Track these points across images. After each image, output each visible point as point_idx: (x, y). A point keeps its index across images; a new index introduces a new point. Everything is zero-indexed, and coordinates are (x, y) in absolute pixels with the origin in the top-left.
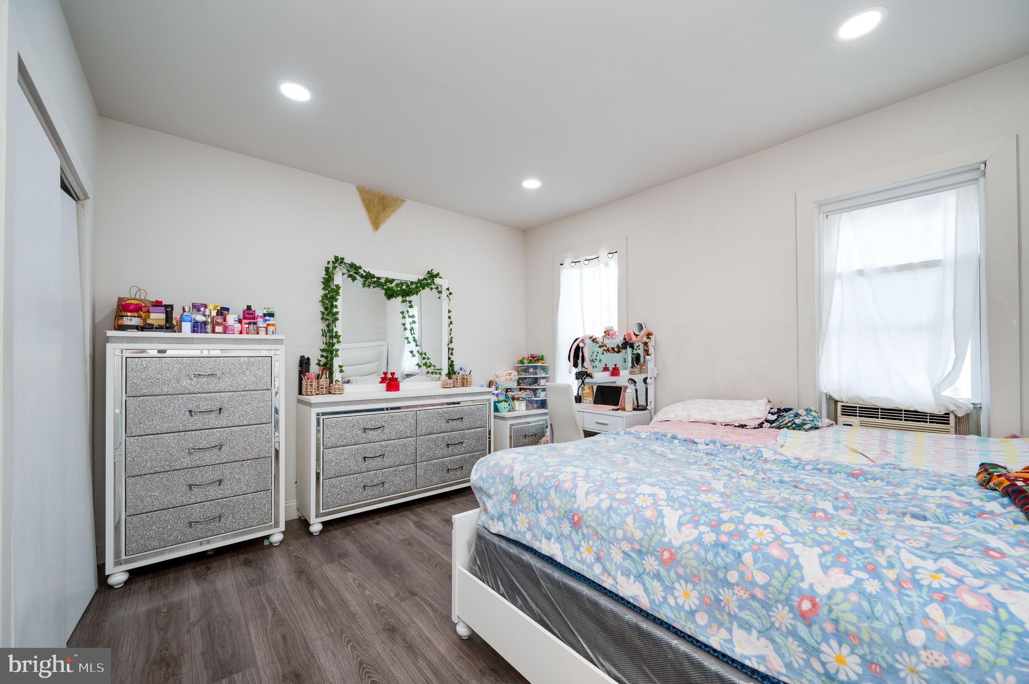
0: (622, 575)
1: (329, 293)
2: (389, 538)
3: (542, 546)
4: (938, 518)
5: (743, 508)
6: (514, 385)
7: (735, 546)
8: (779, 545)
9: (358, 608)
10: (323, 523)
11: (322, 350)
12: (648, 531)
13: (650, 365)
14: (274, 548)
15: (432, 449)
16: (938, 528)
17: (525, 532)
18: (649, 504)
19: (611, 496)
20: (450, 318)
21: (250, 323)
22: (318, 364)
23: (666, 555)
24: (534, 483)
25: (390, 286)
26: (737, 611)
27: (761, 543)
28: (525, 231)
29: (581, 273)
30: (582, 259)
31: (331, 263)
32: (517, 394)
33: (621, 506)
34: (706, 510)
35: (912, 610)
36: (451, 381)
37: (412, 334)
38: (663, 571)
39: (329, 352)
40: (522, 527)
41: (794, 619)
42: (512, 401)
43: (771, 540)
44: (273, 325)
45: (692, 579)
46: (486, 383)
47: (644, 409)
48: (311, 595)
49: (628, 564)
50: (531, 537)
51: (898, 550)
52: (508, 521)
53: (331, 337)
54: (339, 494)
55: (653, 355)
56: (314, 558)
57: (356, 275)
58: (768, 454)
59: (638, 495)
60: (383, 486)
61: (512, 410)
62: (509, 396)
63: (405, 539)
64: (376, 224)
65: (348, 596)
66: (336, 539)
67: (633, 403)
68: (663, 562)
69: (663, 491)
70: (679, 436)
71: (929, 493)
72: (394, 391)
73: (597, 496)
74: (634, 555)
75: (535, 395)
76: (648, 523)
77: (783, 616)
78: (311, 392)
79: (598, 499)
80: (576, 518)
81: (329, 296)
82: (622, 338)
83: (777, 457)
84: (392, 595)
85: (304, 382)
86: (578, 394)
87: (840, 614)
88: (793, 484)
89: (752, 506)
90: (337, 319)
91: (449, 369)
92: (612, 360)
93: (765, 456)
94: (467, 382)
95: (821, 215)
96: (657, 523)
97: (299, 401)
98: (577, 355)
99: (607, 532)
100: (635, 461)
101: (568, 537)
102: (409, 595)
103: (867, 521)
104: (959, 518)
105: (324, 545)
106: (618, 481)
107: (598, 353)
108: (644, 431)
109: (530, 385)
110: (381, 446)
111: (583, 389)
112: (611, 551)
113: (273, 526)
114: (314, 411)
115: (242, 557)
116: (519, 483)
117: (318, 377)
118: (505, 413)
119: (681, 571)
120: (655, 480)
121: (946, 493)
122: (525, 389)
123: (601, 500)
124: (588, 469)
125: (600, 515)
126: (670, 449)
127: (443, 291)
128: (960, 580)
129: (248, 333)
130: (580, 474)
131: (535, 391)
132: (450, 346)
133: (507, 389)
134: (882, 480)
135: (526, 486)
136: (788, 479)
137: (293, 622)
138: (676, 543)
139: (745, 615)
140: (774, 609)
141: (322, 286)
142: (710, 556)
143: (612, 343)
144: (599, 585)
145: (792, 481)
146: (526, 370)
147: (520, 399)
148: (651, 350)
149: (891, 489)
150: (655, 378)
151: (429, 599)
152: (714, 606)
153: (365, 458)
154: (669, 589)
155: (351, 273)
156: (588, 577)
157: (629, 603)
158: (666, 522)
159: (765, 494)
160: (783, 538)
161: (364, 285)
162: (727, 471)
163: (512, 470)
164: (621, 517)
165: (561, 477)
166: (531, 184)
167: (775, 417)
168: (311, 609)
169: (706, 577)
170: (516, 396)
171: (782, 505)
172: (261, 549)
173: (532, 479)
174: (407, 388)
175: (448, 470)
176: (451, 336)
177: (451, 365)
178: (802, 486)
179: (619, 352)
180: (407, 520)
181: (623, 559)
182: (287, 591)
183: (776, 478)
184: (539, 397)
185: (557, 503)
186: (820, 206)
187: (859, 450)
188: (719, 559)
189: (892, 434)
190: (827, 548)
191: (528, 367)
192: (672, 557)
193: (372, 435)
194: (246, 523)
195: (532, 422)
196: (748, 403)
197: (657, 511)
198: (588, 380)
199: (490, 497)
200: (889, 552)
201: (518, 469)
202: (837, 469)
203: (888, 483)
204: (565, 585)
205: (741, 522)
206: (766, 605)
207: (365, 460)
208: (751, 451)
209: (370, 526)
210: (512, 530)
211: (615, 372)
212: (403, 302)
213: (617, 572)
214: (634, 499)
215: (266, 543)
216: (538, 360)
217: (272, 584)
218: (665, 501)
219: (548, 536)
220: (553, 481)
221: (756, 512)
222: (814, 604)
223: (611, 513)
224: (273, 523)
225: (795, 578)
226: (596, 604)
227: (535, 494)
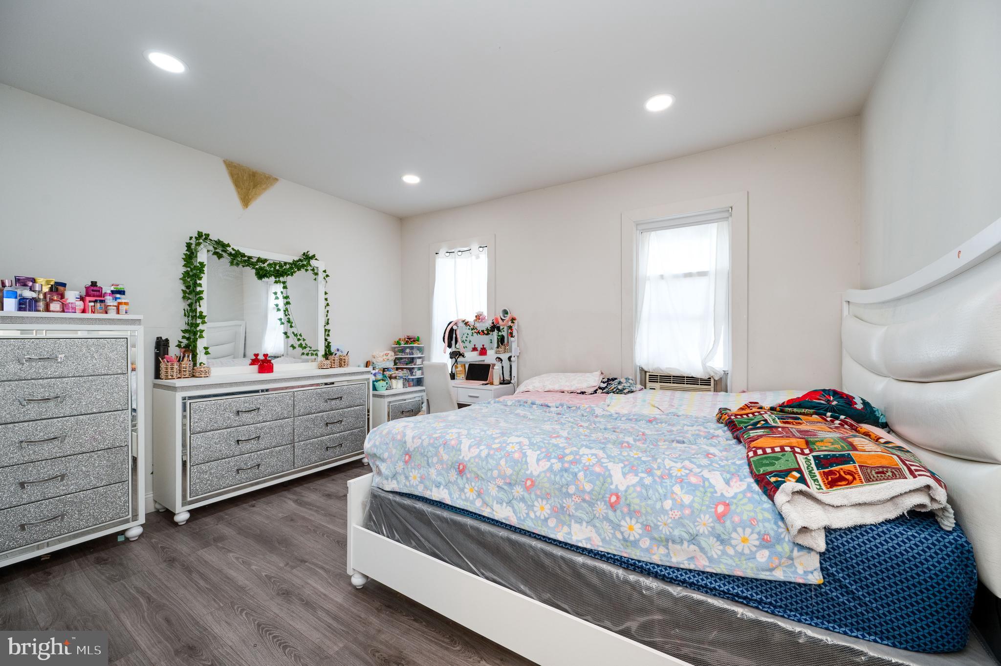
0: (497, 503)
1: (192, 270)
2: (268, 517)
3: (433, 494)
4: (690, 442)
5: (579, 445)
6: (391, 365)
7: (573, 469)
8: (600, 465)
9: (246, 582)
10: (191, 511)
11: (184, 331)
12: (516, 468)
13: (514, 346)
14: (132, 543)
15: (310, 428)
16: (689, 447)
17: (418, 485)
18: (517, 449)
19: (489, 446)
20: (326, 299)
21: (95, 301)
22: (179, 346)
23: (529, 483)
24: (425, 444)
25: (262, 265)
26: (574, 512)
27: (589, 465)
28: (401, 219)
29: (455, 262)
30: (456, 250)
31: (194, 239)
32: (394, 373)
33: (496, 453)
34: (556, 448)
35: (666, 490)
36: (328, 362)
37: (286, 315)
38: (526, 495)
39: (192, 334)
40: (414, 482)
41: (607, 509)
42: (389, 379)
43: (595, 462)
44: (126, 304)
45: (547, 496)
46: (363, 364)
47: (509, 383)
48: (190, 580)
49: (501, 495)
50: (422, 488)
51: (664, 458)
52: (402, 478)
53: (194, 317)
54: (209, 480)
55: (516, 337)
56: (183, 546)
57: (223, 253)
58: (598, 411)
59: (508, 444)
60: (258, 468)
61: (389, 388)
62: (386, 375)
63: (286, 517)
64: (246, 201)
65: (232, 573)
66: (207, 525)
67: (500, 379)
68: (527, 489)
69: (527, 439)
70: (538, 402)
71: (690, 428)
72: (268, 373)
73: (478, 448)
74: (505, 487)
75: (412, 374)
76: (516, 462)
77: (601, 508)
78: (172, 376)
79: (478, 450)
80: (461, 467)
81: (191, 274)
82: (490, 322)
83: (604, 413)
84: (282, 565)
85: (163, 365)
86: (452, 372)
87: (631, 500)
88: (612, 430)
89: (585, 444)
90: (201, 298)
91: (325, 350)
92: (480, 341)
93: (596, 413)
94: (345, 362)
95: (638, 232)
96: (522, 461)
97: (155, 386)
98: (451, 336)
99: (486, 474)
100: (505, 421)
101: (455, 482)
102: (299, 563)
103: (652, 447)
104: (701, 441)
105: (194, 533)
106: (493, 436)
107: (468, 334)
108: (510, 400)
109: (407, 364)
110: (256, 428)
111: (456, 367)
112: (489, 487)
113: (131, 520)
114: (179, 396)
115: (92, 557)
116: (411, 445)
117: (180, 360)
118: (382, 391)
119: (538, 493)
120: (521, 433)
121: (699, 428)
122: (402, 369)
123: (481, 451)
124: (469, 430)
125: (480, 462)
126: (531, 413)
127: (319, 273)
128: (691, 471)
129: (93, 312)
130: (463, 433)
131: (411, 370)
132: (326, 328)
133: (384, 369)
134: (666, 422)
135: (418, 448)
136: (610, 427)
137: (173, 604)
138: (535, 473)
139: (579, 514)
140: (596, 505)
141: (183, 263)
142: (558, 478)
143: (482, 326)
144: (480, 515)
145: (613, 428)
146: (403, 350)
147: (398, 378)
148: (515, 333)
149: (670, 428)
150: (518, 356)
151: (320, 563)
152: (560, 512)
153: (238, 441)
154: (531, 507)
155: (217, 250)
156: (471, 510)
157: (502, 523)
158: (529, 459)
159: (594, 436)
160: (602, 460)
161: (232, 263)
162: (571, 424)
163: (404, 435)
164: (496, 461)
165: (448, 437)
166: (411, 179)
167: (605, 385)
168: (192, 591)
169: (555, 493)
170: (393, 375)
171: (603, 441)
172: (114, 546)
173: (423, 440)
174: (280, 369)
175: (327, 448)
176: (328, 317)
177: (328, 346)
178: (618, 430)
179: (488, 334)
180: (286, 499)
181: (498, 492)
182: (159, 580)
183: (602, 427)
184: (415, 375)
185: (445, 457)
186: (637, 225)
187: (656, 405)
188: (563, 480)
189: (678, 394)
190: (626, 463)
191: (405, 348)
192: (533, 484)
193: (245, 417)
194: (97, 519)
195: (408, 399)
196: (588, 374)
197: (522, 453)
198: (460, 359)
199: (383, 460)
200: (659, 460)
201: (410, 434)
202: (640, 418)
203: (669, 425)
204: (452, 520)
205: (577, 453)
206: (591, 504)
207: (238, 444)
208: (588, 410)
209: (245, 509)
210: (405, 485)
211: (483, 352)
212: (276, 282)
213: (493, 502)
214: (506, 447)
215: (121, 539)
216: (414, 341)
217: (139, 577)
218: (528, 446)
219: (438, 485)
220: (441, 441)
221: (587, 447)
222: (618, 497)
223: (489, 459)
224: (130, 516)
225: (608, 483)
226: (477, 530)
227: (426, 453)
